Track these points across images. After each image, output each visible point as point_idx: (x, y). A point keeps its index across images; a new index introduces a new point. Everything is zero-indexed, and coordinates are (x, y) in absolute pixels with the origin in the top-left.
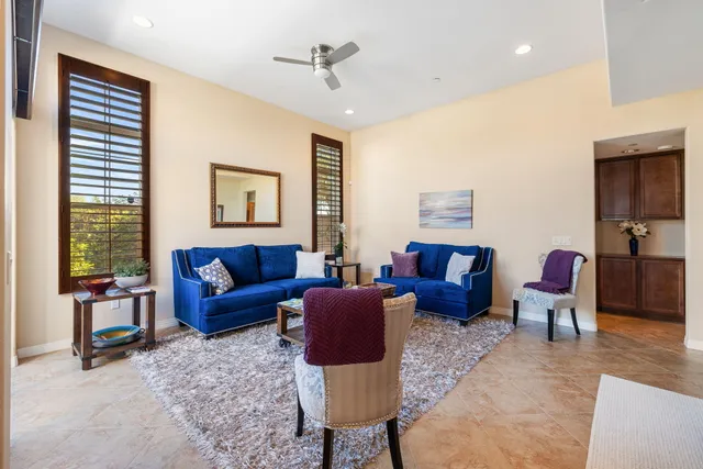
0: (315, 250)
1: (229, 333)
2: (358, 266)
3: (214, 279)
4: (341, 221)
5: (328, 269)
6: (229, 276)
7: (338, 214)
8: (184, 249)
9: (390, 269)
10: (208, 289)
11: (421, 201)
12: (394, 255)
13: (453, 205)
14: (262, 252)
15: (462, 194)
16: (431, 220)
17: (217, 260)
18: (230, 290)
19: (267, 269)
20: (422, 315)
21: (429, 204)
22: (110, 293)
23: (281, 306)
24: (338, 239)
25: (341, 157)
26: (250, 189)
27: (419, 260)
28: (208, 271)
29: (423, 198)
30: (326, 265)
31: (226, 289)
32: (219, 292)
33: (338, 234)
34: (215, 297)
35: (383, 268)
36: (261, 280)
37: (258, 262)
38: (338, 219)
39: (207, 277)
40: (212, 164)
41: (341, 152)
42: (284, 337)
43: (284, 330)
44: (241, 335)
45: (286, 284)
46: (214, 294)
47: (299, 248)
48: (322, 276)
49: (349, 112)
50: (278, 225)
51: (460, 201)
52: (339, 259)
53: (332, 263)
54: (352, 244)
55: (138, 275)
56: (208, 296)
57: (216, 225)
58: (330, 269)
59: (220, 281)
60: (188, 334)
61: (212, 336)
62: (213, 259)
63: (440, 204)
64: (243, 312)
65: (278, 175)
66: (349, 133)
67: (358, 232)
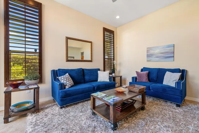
0: (104, 70)
1: (71, 105)
2: (121, 77)
3: (65, 82)
4: (114, 60)
5: (110, 78)
6: (72, 80)
7: (113, 57)
8: (55, 69)
9: (136, 78)
10: (62, 86)
11: (147, 51)
12: (137, 72)
13: (163, 51)
14: (85, 71)
15: (169, 46)
16: (152, 58)
17: (67, 74)
18: (72, 86)
19: (87, 78)
20: (153, 99)
21: (152, 52)
22: (21, 87)
23: (92, 96)
24: (113, 67)
25: (114, 36)
26: (82, 52)
27: (149, 75)
28: (63, 78)
29: (148, 50)
30: (109, 76)
31: (70, 86)
32: (67, 87)
33: (112, 65)
34: (65, 90)
35: (133, 78)
36: (85, 82)
37: (84, 75)
38: (113, 59)
39: (62, 81)
40: (66, 37)
41: (114, 35)
42: (94, 111)
43: (94, 107)
44: (76, 106)
45: (94, 84)
46: (65, 88)
47: (99, 70)
48: (108, 81)
49: (118, 17)
50: (91, 61)
51: (168, 49)
52: (113, 74)
53: (111, 75)
54: (118, 68)
55: (34, 80)
56: (62, 89)
57: (68, 61)
58: (111, 78)
59: (68, 82)
60: (55, 105)
61: (64, 107)
62: (66, 73)
63: (157, 51)
64: (77, 96)
65: (91, 42)
66: (116, 28)
67: (120, 64)
